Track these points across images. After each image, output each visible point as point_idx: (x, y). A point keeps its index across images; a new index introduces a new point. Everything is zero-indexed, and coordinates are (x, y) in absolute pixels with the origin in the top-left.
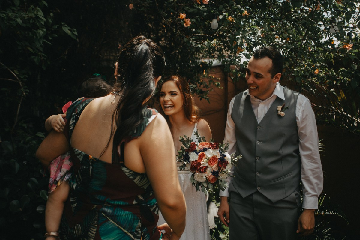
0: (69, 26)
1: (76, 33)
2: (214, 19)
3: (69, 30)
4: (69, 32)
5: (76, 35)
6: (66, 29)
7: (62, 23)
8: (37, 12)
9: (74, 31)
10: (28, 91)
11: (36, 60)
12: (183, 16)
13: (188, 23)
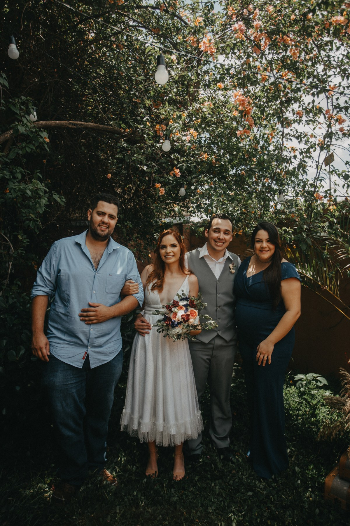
0: (58, 194)
1: (64, 200)
2: (182, 187)
3: (59, 197)
4: (59, 200)
5: (64, 202)
6: (56, 197)
7: (53, 192)
8: (37, 185)
9: (63, 198)
10: (24, 252)
11: (31, 225)
12: (158, 185)
13: (162, 191)
